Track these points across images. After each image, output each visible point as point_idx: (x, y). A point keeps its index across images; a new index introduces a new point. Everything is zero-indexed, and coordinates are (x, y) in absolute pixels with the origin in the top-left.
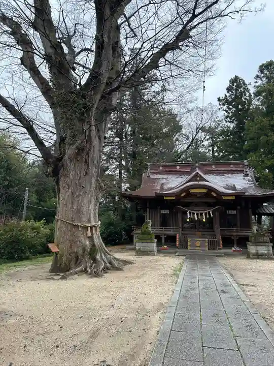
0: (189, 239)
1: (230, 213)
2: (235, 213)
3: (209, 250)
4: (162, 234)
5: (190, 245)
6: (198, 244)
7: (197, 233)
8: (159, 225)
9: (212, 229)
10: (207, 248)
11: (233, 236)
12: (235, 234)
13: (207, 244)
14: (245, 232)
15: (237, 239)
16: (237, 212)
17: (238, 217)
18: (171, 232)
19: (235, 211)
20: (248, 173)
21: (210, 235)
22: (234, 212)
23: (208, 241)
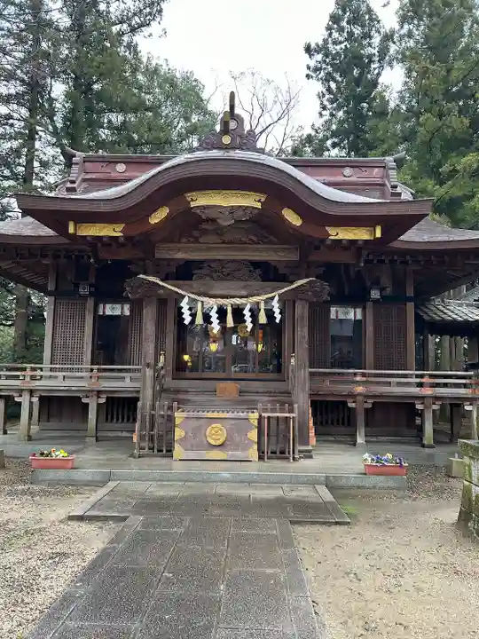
0: (179, 416)
1: (341, 316)
2: (359, 317)
3: (261, 458)
4: (88, 393)
5: (182, 440)
6: (216, 433)
7: (221, 385)
8: (88, 356)
9: (279, 369)
10: (253, 453)
11: (353, 396)
12: (360, 389)
13: (253, 435)
14: (399, 384)
15: (367, 410)
16: (364, 315)
17: (370, 329)
18: (123, 384)
19: (359, 311)
20: (399, 190)
21: (269, 393)
22: (353, 314)
23: (260, 419)
